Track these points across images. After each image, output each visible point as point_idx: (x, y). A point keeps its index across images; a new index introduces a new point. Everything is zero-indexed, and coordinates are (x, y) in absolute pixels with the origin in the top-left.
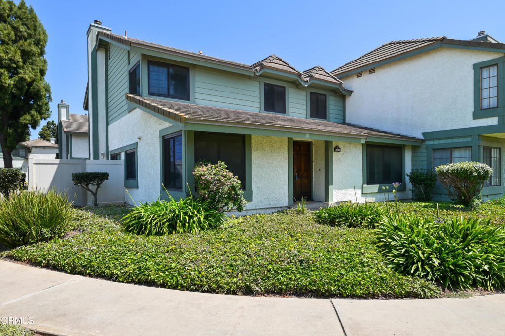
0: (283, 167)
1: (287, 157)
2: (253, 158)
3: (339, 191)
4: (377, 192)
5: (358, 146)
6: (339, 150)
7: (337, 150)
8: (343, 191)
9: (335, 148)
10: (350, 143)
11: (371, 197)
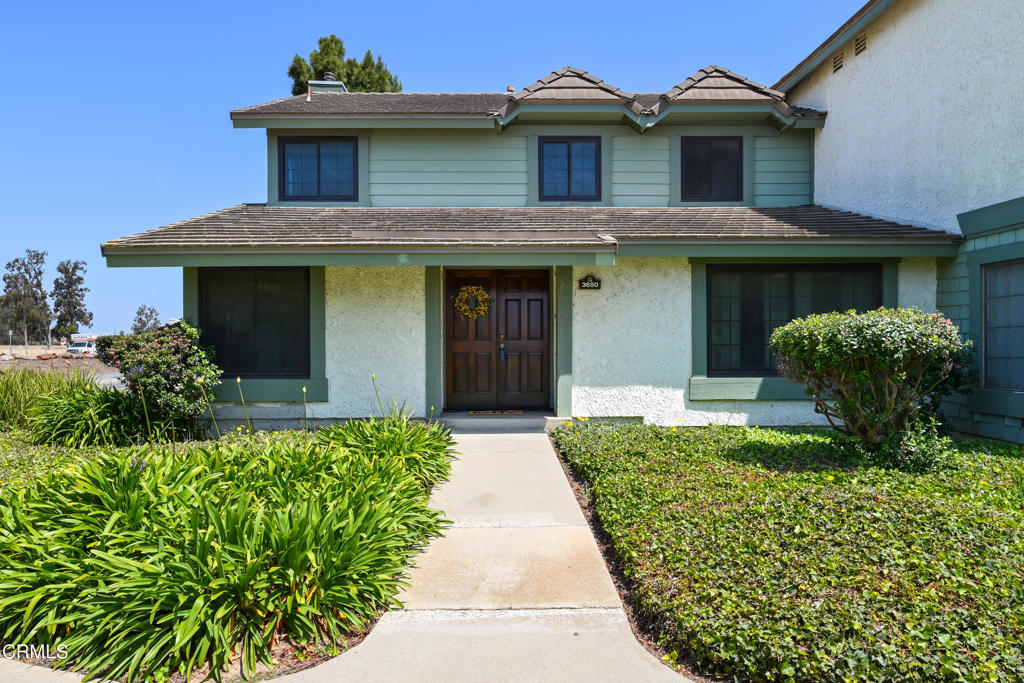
0: (411, 329)
1: (424, 307)
2: (330, 312)
3: (597, 391)
4: (753, 396)
5: (673, 272)
6: (595, 285)
7: (585, 285)
8: (614, 391)
9: (581, 282)
10: (640, 267)
11: (727, 410)
